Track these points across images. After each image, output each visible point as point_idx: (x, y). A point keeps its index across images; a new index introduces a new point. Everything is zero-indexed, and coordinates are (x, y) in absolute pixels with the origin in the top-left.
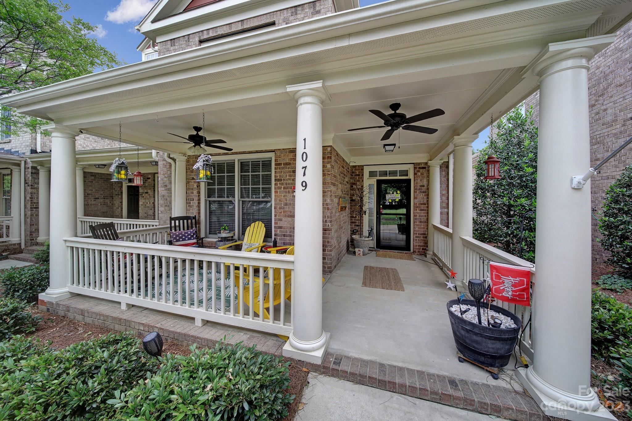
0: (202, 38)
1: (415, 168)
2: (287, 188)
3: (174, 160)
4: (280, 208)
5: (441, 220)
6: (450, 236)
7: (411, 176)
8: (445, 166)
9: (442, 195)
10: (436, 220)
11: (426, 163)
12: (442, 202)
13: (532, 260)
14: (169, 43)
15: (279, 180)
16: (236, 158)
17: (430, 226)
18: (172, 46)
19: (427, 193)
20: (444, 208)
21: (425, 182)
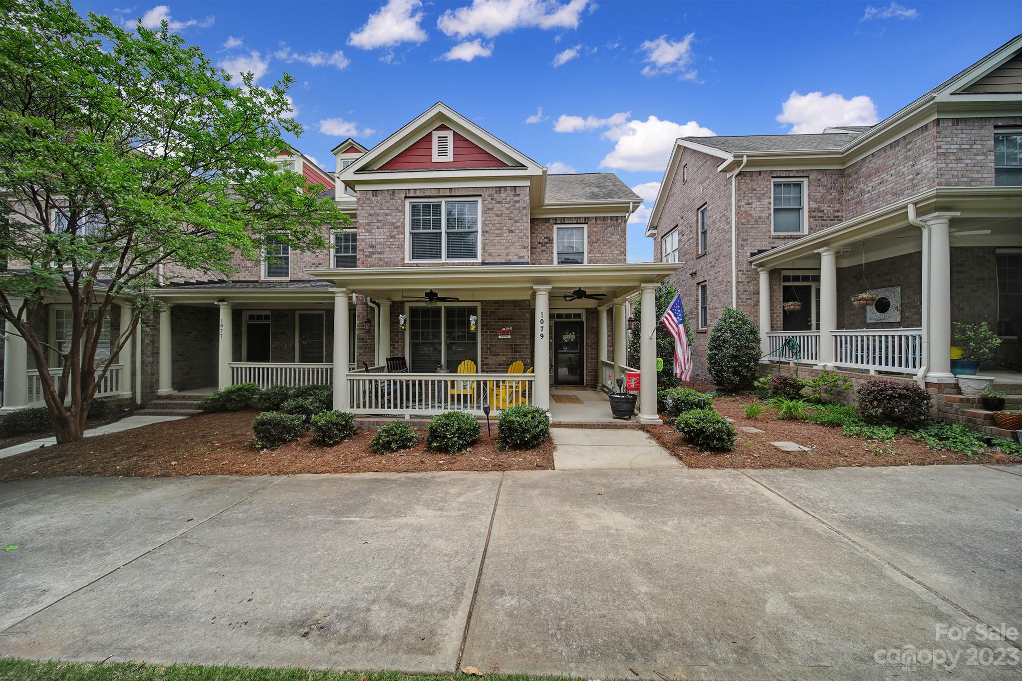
0: (408, 195)
1: (587, 312)
2: (493, 332)
3: (379, 306)
4: (486, 348)
5: (608, 357)
6: (612, 367)
7: (584, 319)
8: (610, 312)
9: (608, 336)
10: (604, 357)
11: (596, 308)
12: (608, 342)
13: (639, 368)
14: (371, 193)
15: (485, 325)
16: (443, 305)
17: (600, 364)
18: (373, 196)
19: (596, 333)
20: (610, 347)
21: (595, 325)
